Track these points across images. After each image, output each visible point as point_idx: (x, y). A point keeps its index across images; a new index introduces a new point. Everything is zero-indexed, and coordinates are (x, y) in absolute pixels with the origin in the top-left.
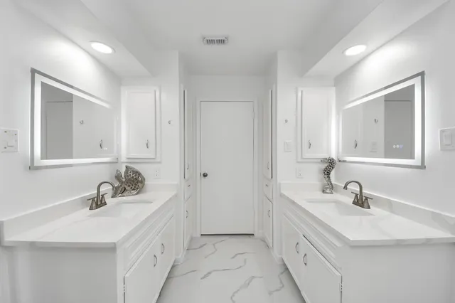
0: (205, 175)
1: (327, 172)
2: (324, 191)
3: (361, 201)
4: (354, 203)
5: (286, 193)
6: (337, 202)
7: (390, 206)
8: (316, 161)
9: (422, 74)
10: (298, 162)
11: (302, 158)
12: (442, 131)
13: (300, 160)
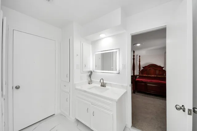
0: (17, 88)
1: (90, 76)
2: (89, 84)
3: (103, 85)
4: (101, 86)
5: (77, 87)
6: (95, 87)
7: (111, 85)
8: (86, 72)
9: (119, 49)
10: (81, 73)
11: (83, 71)
12: (123, 64)
13: (82, 72)
